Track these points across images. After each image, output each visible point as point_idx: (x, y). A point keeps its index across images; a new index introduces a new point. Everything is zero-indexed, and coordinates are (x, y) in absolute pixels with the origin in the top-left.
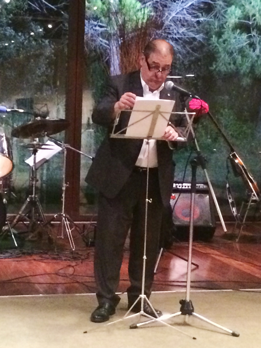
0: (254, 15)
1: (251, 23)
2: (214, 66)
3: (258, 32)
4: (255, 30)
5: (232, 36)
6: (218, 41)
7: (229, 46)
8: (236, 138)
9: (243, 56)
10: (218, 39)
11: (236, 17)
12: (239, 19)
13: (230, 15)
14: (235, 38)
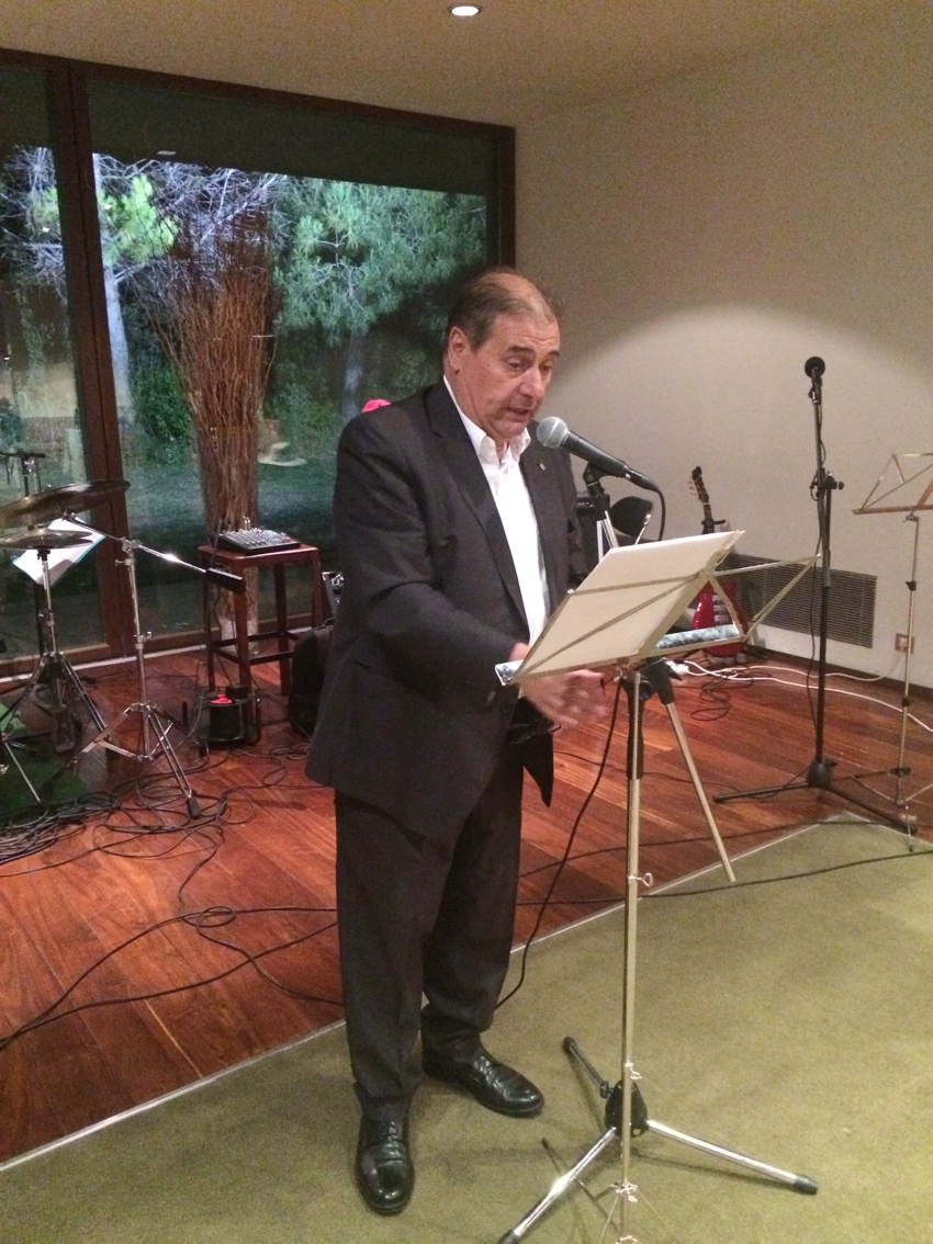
0: (345, 232)
1: (337, 246)
2: (281, 318)
3: (350, 261)
4: (345, 257)
5: (310, 267)
6: (284, 277)
7: (306, 285)
8: (315, 427)
9: (328, 302)
10: (285, 272)
11: (314, 236)
12: (321, 239)
13: (305, 232)
14: (314, 270)
